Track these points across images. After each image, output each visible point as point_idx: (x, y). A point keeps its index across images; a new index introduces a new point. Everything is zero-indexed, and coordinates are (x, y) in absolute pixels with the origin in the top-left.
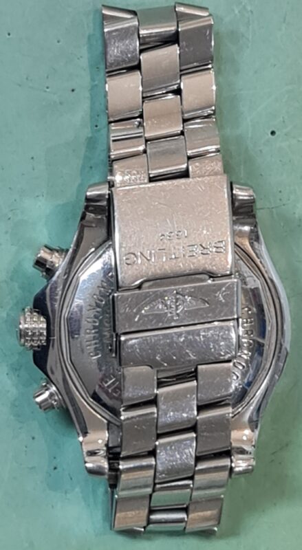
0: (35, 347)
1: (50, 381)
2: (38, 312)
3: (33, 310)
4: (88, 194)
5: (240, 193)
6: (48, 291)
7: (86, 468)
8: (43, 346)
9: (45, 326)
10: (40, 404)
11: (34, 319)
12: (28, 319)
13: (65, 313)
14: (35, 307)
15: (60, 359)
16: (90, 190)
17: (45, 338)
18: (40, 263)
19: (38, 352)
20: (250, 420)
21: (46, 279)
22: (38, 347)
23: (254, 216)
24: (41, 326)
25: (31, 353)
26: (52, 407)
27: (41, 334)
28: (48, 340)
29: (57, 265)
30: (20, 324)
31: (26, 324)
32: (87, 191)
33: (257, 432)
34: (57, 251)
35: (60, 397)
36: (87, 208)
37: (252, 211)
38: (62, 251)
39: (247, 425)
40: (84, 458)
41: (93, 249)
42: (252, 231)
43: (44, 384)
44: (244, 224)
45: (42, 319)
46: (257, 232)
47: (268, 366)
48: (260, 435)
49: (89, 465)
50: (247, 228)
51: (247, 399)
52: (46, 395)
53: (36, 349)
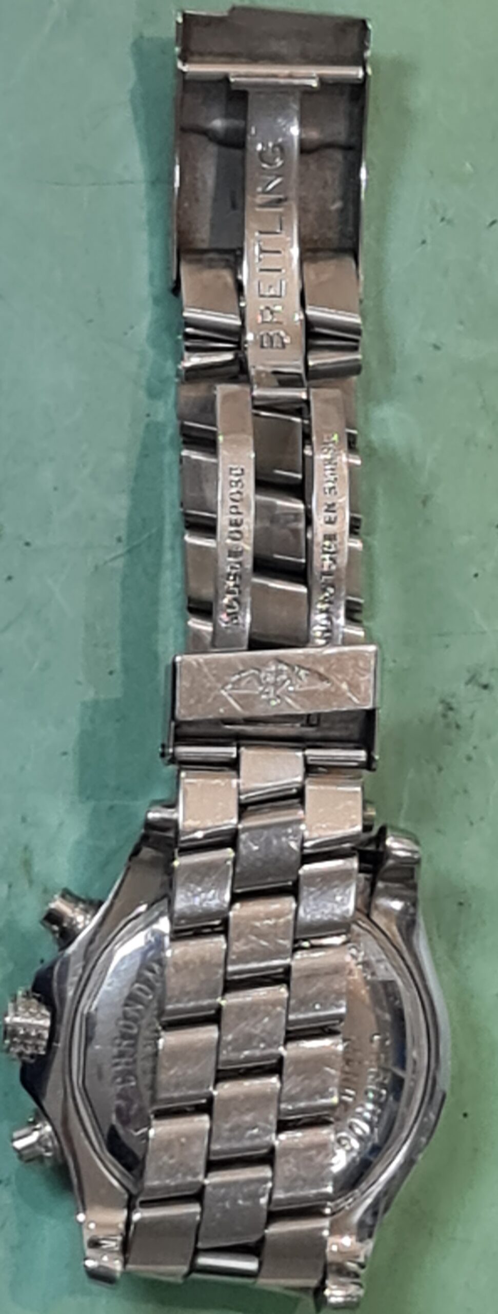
0: (27, 1055)
1: (42, 1114)
2: (39, 1000)
3: (31, 994)
4: (151, 815)
5: (395, 845)
6: (57, 968)
7: (85, 1266)
8: (39, 1056)
9: (47, 1023)
10: (19, 1152)
11: (32, 1010)
12: (20, 1009)
13: (85, 1007)
14: (35, 988)
15: (64, 1082)
16: (154, 809)
17: (44, 1043)
18: (53, 918)
19: (31, 1065)
20: (361, 1224)
21: (59, 944)
22: (32, 1056)
23: (414, 887)
24: (41, 1022)
25: (18, 1066)
26: (41, 1158)
27: (39, 1036)
28: (50, 1047)
29: (80, 926)
30: (6, 1015)
31: (16, 1016)
32: (148, 811)
33: (370, 1245)
34: (84, 902)
35: (56, 1142)
36: (145, 839)
37: (412, 877)
38: (93, 905)
39: (354, 1230)
40: (83, 1252)
41: (143, 908)
42: (404, 911)
43: (31, 1120)
44: (395, 897)
45: (45, 1011)
46: (414, 915)
47: (404, 1135)
48: (375, 1248)
49: (90, 1263)
50: (397, 905)
51: (363, 1186)
52: (34, 1137)
53: (27, 1059)
